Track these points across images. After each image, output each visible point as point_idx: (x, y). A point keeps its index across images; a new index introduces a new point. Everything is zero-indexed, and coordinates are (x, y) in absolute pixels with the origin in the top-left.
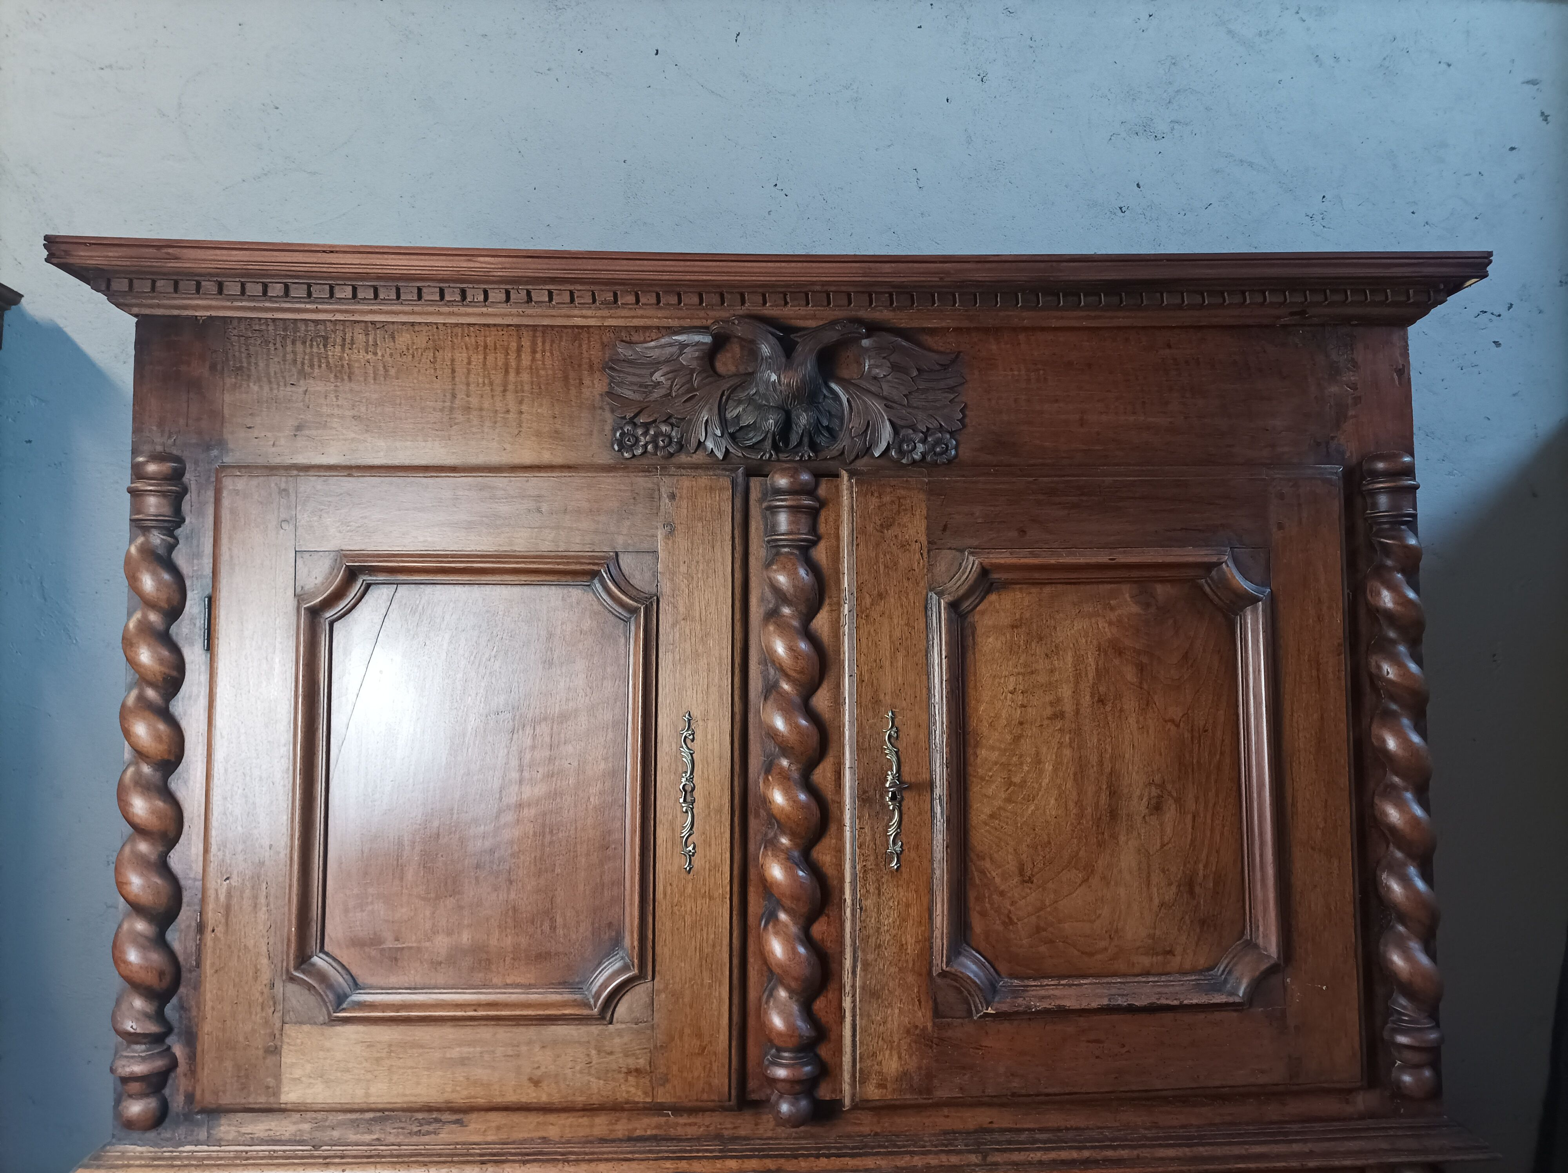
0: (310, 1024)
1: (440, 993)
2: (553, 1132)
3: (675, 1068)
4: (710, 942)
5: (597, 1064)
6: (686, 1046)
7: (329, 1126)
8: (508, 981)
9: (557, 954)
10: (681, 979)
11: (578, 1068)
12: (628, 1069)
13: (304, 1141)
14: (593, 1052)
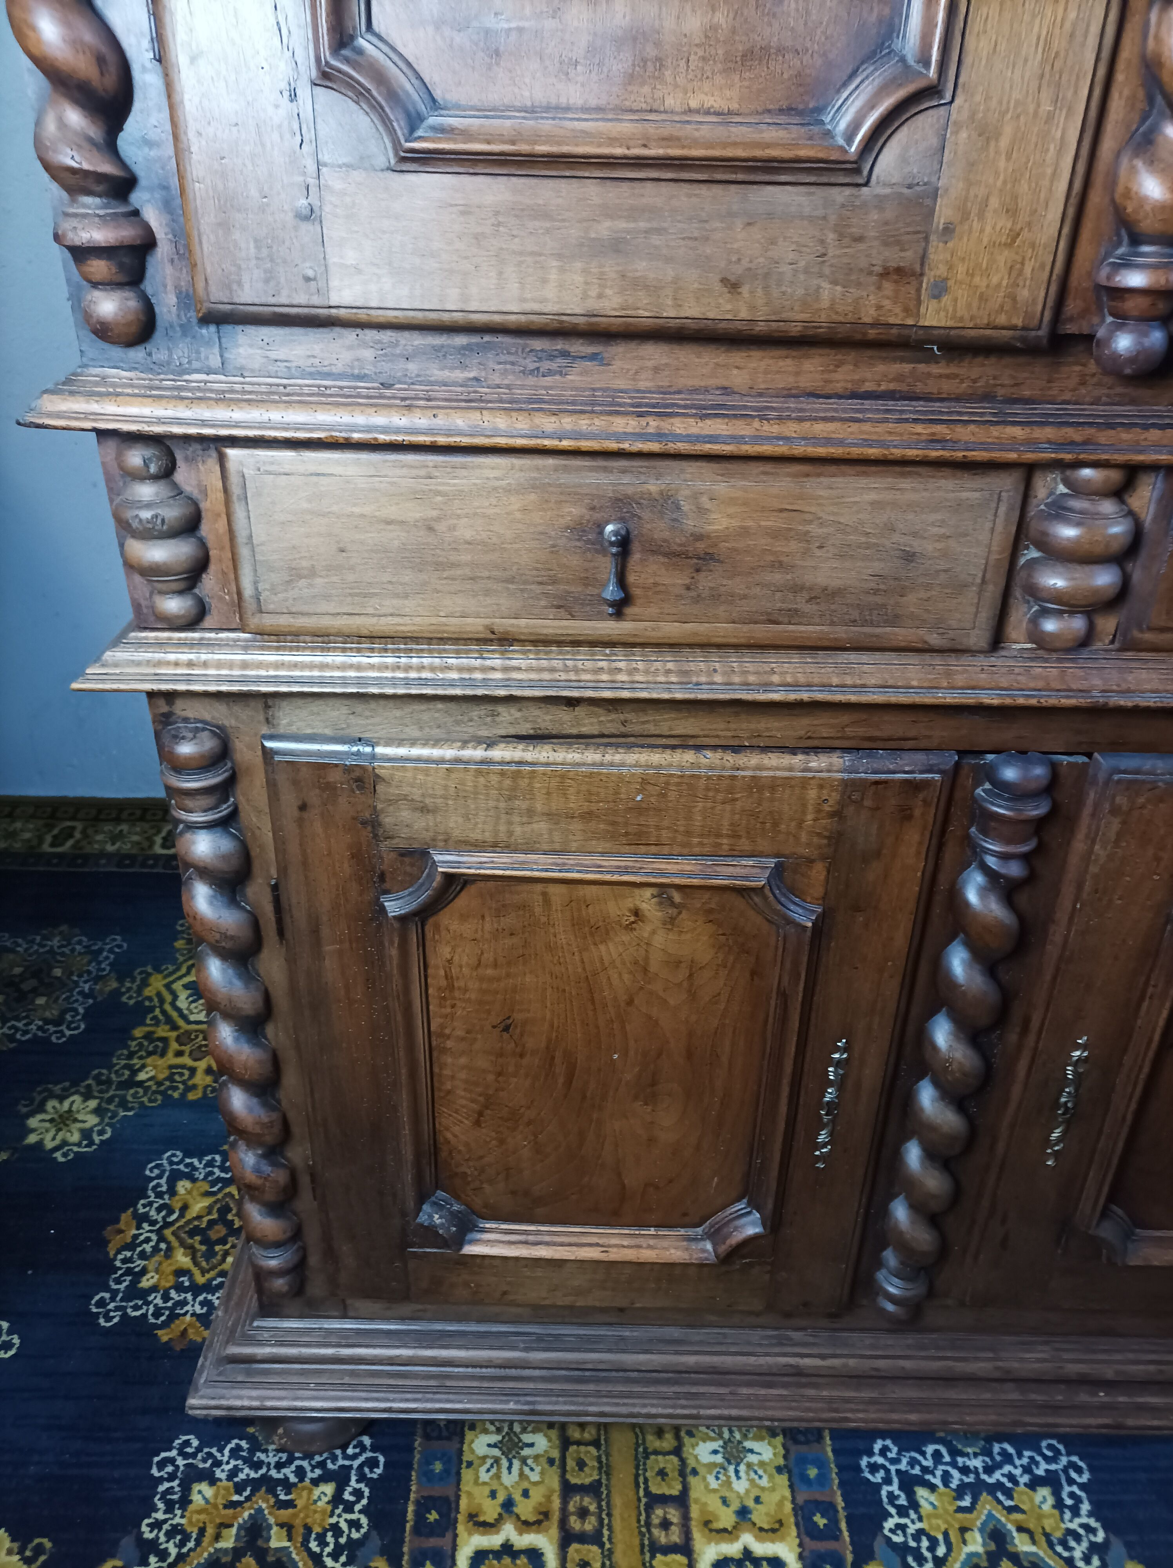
0: (365, 169)
1: (578, 120)
2: (738, 378)
3: (961, 269)
4: (1068, 25)
5: (834, 257)
6: (988, 229)
7: (401, 356)
8: (694, 104)
9: (781, 50)
10: (1000, 102)
11: (802, 264)
12: (886, 268)
13: (366, 375)
14: (831, 236)
